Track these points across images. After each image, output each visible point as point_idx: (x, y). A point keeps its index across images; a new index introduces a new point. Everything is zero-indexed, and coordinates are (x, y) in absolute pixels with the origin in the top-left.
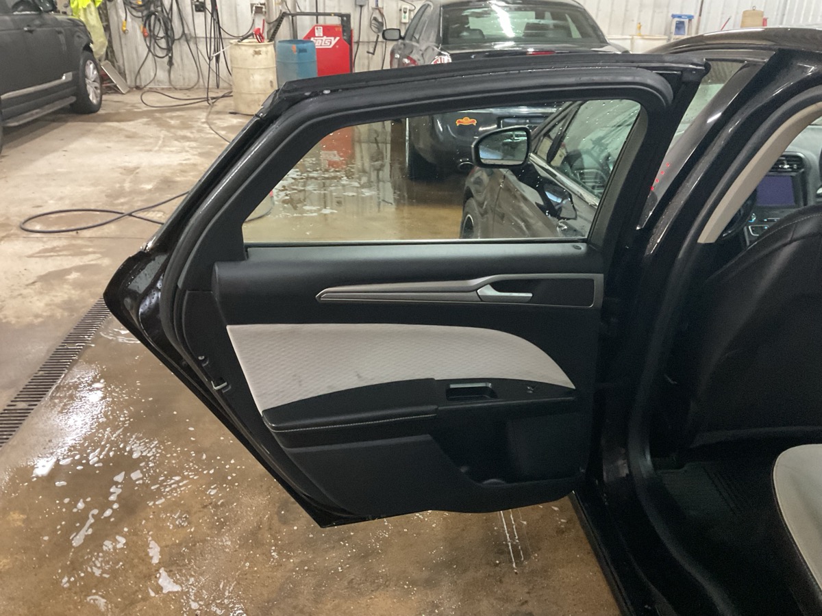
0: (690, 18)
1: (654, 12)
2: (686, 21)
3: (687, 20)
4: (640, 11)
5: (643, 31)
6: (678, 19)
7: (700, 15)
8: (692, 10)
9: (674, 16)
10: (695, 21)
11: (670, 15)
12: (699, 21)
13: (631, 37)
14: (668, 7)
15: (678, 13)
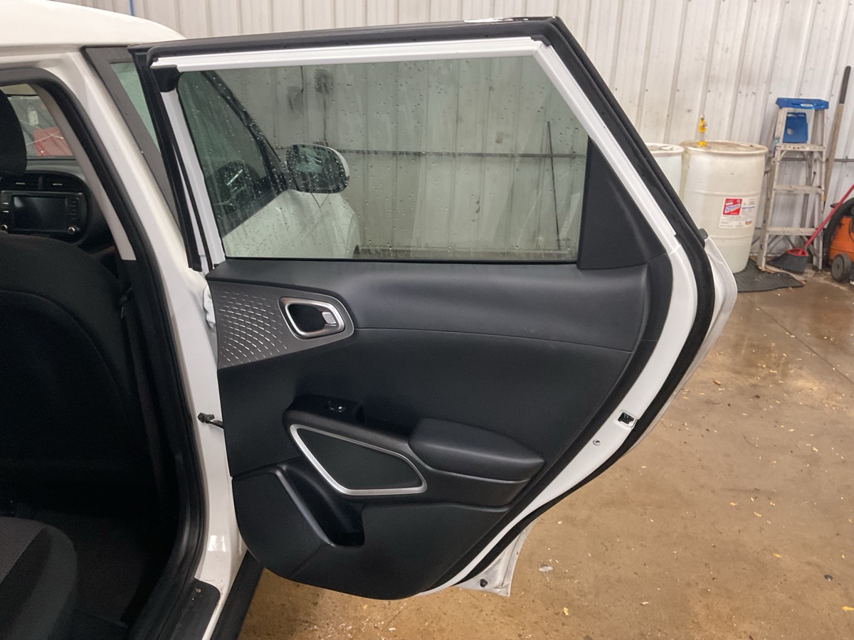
0: (821, 106)
1: (738, 92)
2: (810, 114)
3: (813, 111)
4: (707, 90)
5: (710, 136)
6: (791, 110)
7: (842, 100)
8: (825, 90)
9: (781, 103)
10: (830, 113)
11: (773, 99)
12: (838, 115)
13: (681, 150)
14: (769, 81)
15: (792, 95)
